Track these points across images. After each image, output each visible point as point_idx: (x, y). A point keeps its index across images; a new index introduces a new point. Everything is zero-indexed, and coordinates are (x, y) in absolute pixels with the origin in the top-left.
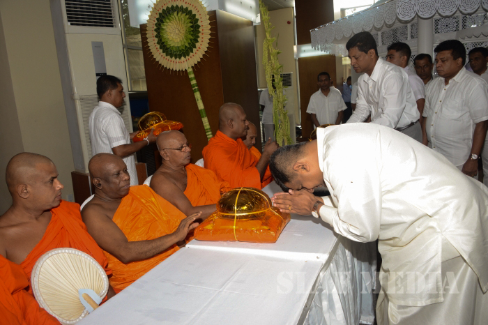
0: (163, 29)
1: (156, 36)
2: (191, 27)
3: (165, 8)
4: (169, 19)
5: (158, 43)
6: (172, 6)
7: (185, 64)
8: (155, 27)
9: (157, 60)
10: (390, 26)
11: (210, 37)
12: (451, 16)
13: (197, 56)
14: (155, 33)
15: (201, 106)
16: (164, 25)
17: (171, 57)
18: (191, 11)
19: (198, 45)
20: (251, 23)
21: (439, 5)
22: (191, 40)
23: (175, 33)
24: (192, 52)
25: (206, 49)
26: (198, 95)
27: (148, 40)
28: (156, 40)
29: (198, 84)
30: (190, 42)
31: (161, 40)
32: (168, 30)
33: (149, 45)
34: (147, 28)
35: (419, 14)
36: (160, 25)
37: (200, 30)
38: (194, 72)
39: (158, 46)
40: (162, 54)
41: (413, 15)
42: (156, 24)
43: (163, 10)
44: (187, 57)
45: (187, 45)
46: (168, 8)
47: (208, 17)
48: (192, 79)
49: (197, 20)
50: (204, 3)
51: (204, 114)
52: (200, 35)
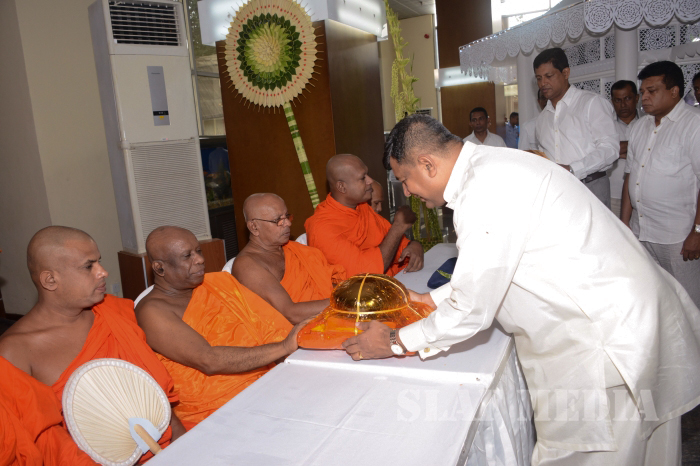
0: (249, 48)
1: (239, 58)
2: (289, 44)
3: (251, 18)
4: (257, 34)
5: (242, 68)
6: (262, 15)
7: (280, 98)
8: (238, 46)
9: (240, 92)
10: (576, 41)
11: (315, 58)
12: (663, 26)
13: (297, 86)
14: (238, 54)
15: (303, 157)
16: (250, 42)
17: (260, 88)
18: (288, 22)
19: (298, 70)
20: (374, 38)
21: (646, 9)
22: (289, 63)
23: (266, 53)
24: (290, 80)
25: (310, 76)
26: (298, 142)
27: (227, 64)
28: (239, 63)
29: (299, 126)
30: (287, 65)
31: (245, 64)
32: (255, 49)
33: (228, 70)
34: (226, 47)
35: (618, 24)
36: (244, 42)
37: (302, 48)
38: (294, 109)
39: (242, 72)
40: (247, 83)
41: (609, 25)
42: (238, 41)
43: (249, 21)
44: (283, 87)
45: (283, 70)
46: (255, 17)
47: (313, 30)
48: (290, 119)
49: (298, 34)
50: (308, 10)
51: (307, 169)
52: (301, 55)
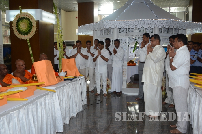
0: (19, 24)
1: (16, 26)
2: (30, 25)
3: (20, 17)
4: (22, 21)
6: (23, 17)
7: (27, 37)
8: (16, 23)
9: (16, 35)
11: (36, 29)
13: (31, 35)
14: (16, 25)
15: (31, 52)
17: (21, 34)
18: (30, 20)
19: (31, 31)
20: (53, 24)
22: (29, 29)
23: (23, 26)
24: (29, 33)
25: (34, 33)
26: (30, 49)
27: (13, 27)
28: (16, 28)
29: (31, 45)
31: (18, 28)
32: (21, 25)
34: (13, 23)
35: (111, 27)
36: (18, 23)
37: (33, 26)
38: (30, 40)
39: (17, 30)
40: (18, 33)
42: (16, 22)
43: (20, 18)
44: (27, 35)
45: (27, 31)
46: (21, 17)
47: (36, 22)
48: (28, 43)
49: (32, 23)
50: (35, 18)
51: (32, 56)
52: (32, 28)
